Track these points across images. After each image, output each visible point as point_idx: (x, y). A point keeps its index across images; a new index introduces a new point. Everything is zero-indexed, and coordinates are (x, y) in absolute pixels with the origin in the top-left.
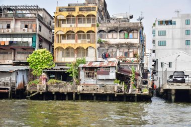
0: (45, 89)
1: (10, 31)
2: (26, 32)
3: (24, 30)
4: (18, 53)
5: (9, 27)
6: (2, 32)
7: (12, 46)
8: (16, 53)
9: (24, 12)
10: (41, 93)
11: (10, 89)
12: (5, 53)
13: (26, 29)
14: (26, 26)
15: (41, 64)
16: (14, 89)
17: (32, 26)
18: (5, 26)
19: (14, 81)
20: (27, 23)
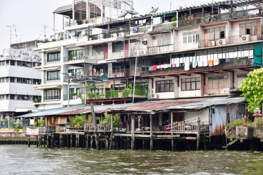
0: (246, 134)
1: (224, 42)
2: (247, 41)
3: (244, 39)
4: (238, 76)
5: (222, 35)
6: (213, 44)
7: (226, 67)
8: (236, 77)
9: (245, 8)
10: (241, 141)
11: (198, 136)
12: (220, 78)
13: (247, 36)
14: (248, 32)
15: (259, 93)
16: (208, 135)
17: (256, 30)
18: (218, 35)
19: (207, 123)
20: (249, 26)
